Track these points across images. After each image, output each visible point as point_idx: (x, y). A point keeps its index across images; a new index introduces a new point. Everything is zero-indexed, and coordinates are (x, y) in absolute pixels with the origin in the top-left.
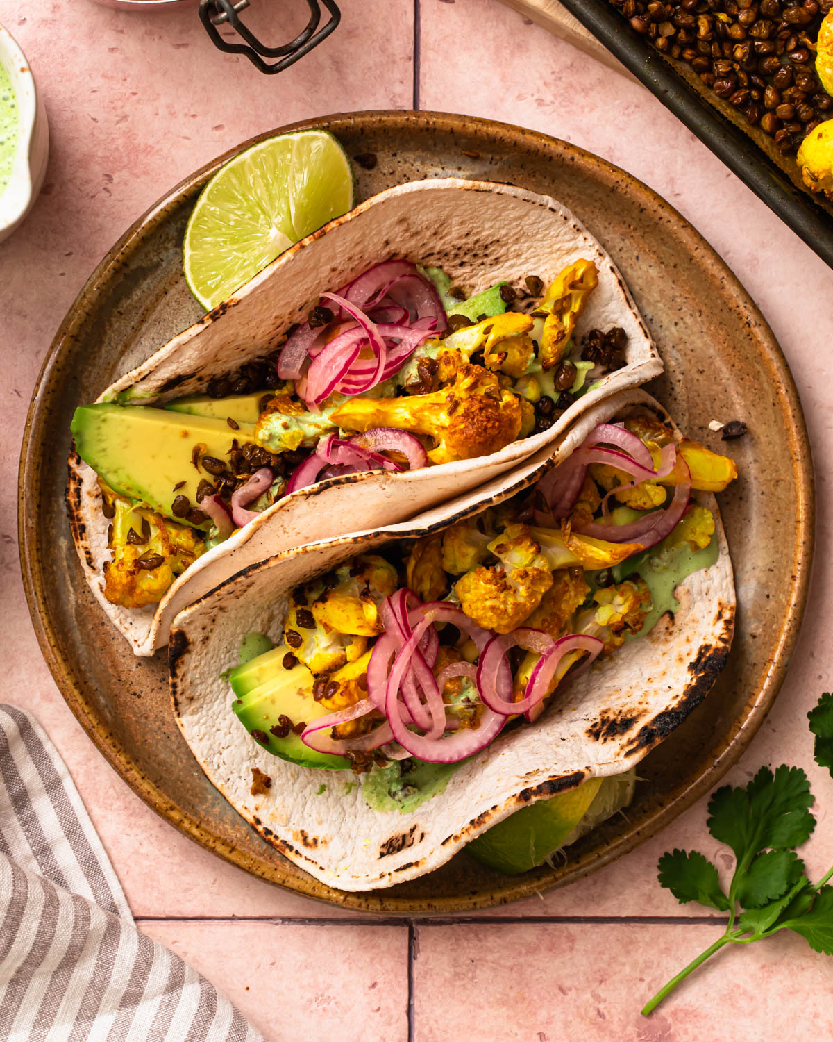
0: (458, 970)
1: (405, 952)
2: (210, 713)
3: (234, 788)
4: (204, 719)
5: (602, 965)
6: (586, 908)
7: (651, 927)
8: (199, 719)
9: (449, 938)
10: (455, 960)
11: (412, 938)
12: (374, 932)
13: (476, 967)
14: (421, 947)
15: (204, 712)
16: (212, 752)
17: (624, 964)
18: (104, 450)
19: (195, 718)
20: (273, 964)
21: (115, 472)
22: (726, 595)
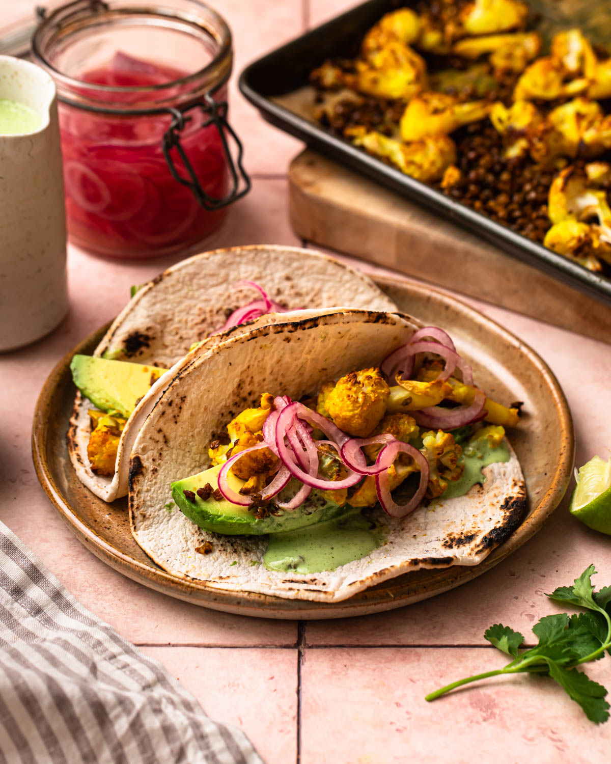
0: (335, 670)
1: (296, 662)
2: (157, 530)
3: (171, 565)
4: (152, 533)
5: (442, 668)
6: (428, 640)
7: (477, 649)
8: (149, 533)
9: (328, 655)
10: (332, 665)
11: (300, 655)
12: (272, 652)
13: (348, 669)
14: (307, 659)
15: (153, 529)
16: (157, 547)
17: (458, 668)
18: (91, 379)
19: (147, 532)
20: (197, 667)
21: (98, 392)
22: (517, 476)
